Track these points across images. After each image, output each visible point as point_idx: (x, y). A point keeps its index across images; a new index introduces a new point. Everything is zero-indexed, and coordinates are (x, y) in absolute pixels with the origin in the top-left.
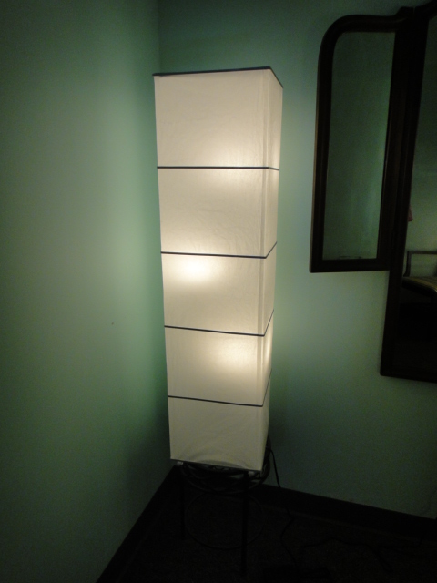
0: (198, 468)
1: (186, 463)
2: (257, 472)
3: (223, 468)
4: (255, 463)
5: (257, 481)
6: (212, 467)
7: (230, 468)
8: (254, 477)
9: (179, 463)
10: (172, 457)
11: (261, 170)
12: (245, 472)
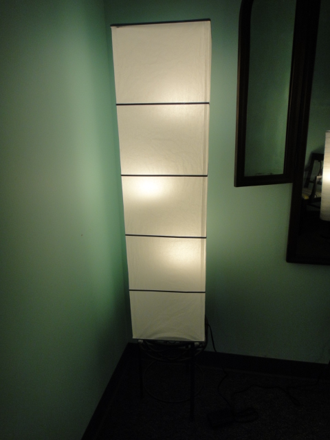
0: (155, 343)
1: (145, 341)
2: (201, 343)
3: (175, 341)
4: (199, 335)
5: (200, 349)
6: (166, 342)
7: (180, 342)
8: (198, 347)
9: (140, 341)
10: (134, 337)
11: (203, 105)
12: (192, 343)
